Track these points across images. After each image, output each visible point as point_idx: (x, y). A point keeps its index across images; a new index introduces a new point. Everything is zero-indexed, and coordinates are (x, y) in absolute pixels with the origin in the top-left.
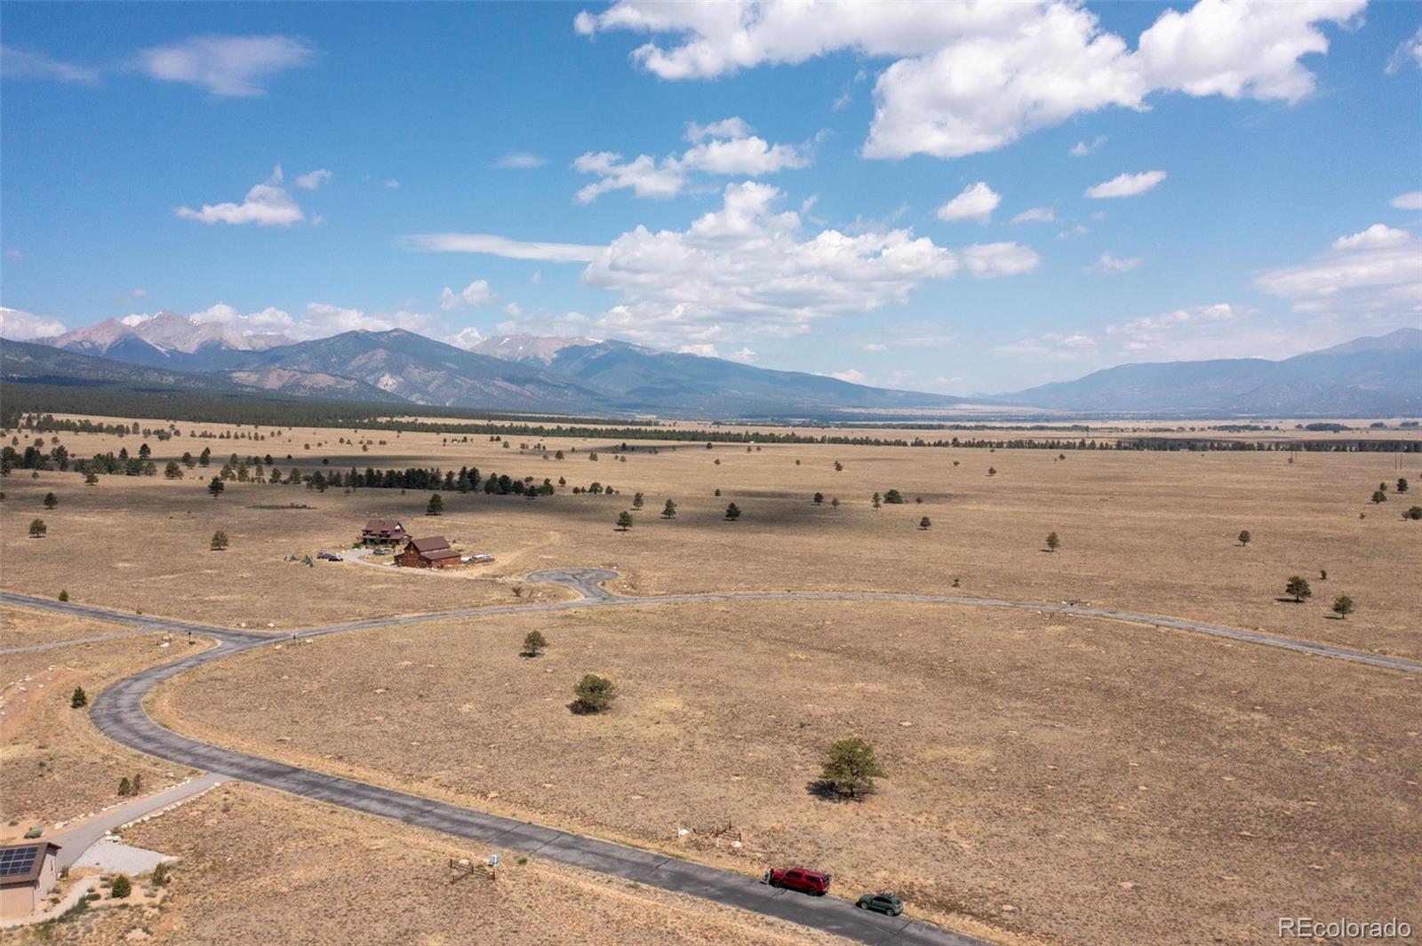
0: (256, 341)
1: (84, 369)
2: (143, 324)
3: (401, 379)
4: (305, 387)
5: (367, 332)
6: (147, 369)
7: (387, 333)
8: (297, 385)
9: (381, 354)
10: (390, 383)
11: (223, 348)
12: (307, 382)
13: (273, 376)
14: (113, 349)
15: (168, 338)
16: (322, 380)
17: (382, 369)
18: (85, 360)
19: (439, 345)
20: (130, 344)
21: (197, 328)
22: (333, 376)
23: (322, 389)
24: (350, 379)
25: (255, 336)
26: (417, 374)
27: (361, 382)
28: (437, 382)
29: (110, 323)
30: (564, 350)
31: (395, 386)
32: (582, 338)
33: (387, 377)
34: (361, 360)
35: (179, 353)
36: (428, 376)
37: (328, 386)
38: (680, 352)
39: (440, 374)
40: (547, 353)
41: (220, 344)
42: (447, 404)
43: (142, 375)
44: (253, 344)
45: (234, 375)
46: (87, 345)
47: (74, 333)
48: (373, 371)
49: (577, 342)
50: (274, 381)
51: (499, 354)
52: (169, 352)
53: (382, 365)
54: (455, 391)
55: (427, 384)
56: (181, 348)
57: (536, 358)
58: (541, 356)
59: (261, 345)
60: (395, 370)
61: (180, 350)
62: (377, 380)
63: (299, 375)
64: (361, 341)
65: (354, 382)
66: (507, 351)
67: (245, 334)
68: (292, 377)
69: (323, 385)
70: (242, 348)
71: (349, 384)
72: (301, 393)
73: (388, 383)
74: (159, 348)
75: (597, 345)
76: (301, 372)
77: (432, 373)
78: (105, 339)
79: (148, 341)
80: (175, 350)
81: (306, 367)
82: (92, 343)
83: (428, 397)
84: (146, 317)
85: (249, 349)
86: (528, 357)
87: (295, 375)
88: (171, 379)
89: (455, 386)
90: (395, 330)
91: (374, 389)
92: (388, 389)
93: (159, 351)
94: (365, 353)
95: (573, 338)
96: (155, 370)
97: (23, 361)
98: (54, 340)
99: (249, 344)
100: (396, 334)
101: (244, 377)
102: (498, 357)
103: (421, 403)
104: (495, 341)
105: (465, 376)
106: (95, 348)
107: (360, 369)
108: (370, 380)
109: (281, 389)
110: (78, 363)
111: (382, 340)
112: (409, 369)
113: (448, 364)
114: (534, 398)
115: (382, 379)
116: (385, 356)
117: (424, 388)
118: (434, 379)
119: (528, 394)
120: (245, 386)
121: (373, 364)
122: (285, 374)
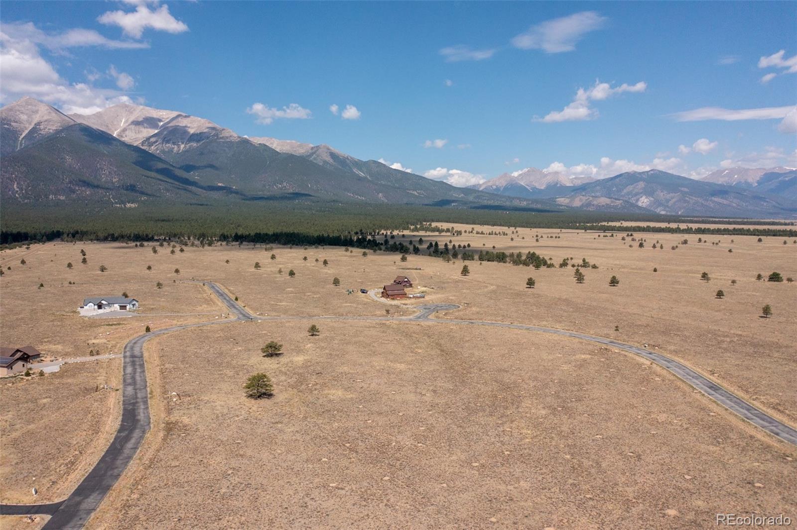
1: (485, 199)
2: (520, 175)
3: (652, 199)
4: (593, 205)
5: (636, 172)
6: (513, 198)
8: (589, 204)
9: (641, 184)
10: (645, 201)
11: (558, 185)
12: (595, 203)
13: (578, 200)
14: (506, 188)
15: (531, 182)
16: (604, 201)
17: (641, 193)
18: (487, 195)
19: (679, 177)
20: (513, 186)
21: (546, 175)
22: (609, 198)
23: (603, 206)
24: (619, 200)
25: (575, 178)
26: (662, 195)
27: (627, 202)
28: (674, 200)
31: (648, 203)
32: (780, 168)
33: (644, 197)
34: (630, 188)
35: (537, 189)
36: (668, 196)
37: (607, 204)
39: (676, 194)
40: (753, 179)
41: (557, 183)
42: (680, 213)
44: (574, 182)
45: (558, 200)
46: (494, 187)
47: (489, 181)
48: (636, 195)
49: (777, 170)
50: (578, 202)
51: (721, 181)
52: (532, 188)
53: (641, 191)
54: (685, 205)
55: (668, 201)
56: (537, 185)
57: (746, 183)
58: (750, 180)
59: (578, 183)
60: (649, 193)
61: (537, 187)
62: (638, 200)
63: (591, 199)
64: (632, 178)
65: (621, 202)
66: (727, 179)
67: (571, 178)
68: (587, 200)
69: (604, 204)
72: (591, 209)
73: (644, 201)
74: (527, 187)
76: (593, 197)
77: (671, 194)
78: (502, 183)
79: (522, 184)
80: (535, 188)
81: (598, 194)
82: (497, 186)
83: (667, 209)
84: (520, 172)
85: (572, 185)
86: (740, 182)
87: (589, 199)
88: (525, 203)
89: (685, 201)
90: (652, 170)
91: (634, 206)
92: (644, 205)
93: (527, 189)
94: (632, 184)
96: (520, 199)
97: (460, 196)
98: (480, 185)
99: (572, 182)
100: (652, 172)
101: (562, 201)
102: (720, 183)
103: (663, 213)
104: (720, 172)
105: (692, 196)
106: (498, 189)
107: (628, 194)
108: (633, 200)
109: (580, 207)
110: (484, 196)
111: (644, 176)
112: (657, 193)
113: (682, 189)
114: (739, 207)
115: (640, 199)
116: (643, 186)
117: (665, 204)
118: (672, 198)
119: (734, 205)
120: (562, 206)
121: (636, 190)
122: (584, 198)
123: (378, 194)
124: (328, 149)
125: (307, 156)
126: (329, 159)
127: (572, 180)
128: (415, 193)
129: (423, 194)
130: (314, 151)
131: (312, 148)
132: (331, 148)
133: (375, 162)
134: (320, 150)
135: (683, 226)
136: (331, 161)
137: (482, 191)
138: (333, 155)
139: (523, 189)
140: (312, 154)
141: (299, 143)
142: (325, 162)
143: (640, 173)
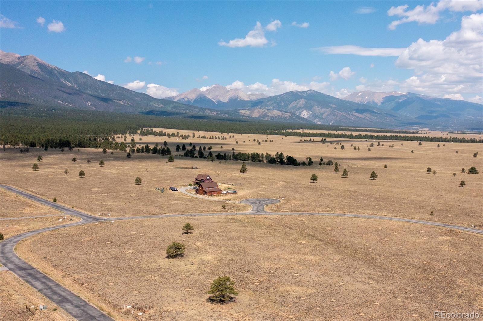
0: (251, 96)
1: (182, 110)
2: (207, 90)
3: (311, 112)
4: (268, 116)
5: (298, 91)
6: (205, 109)
7: (306, 91)
8: (265, 115)
9: (303, 101)
10: (306, 114)
11: (238, 100)
12: (270, 114)
13: (256, 111)
14: (196, 101)
15: (217, 96)
16: (276, 113)
17: (303, 108)
19: (329, 97)
20: (202, 99)
21: (229, 91)
22: (280, 111)
23: (276, 117)
24: (288, 113)
25: (251, 94)
26: (318, 110)
27: (293, 114)
28: (327, 114)
29: (195, 89)
30: (387, 97)
31: (308, 116)
32: (395, 92)
33: (305, 111)
34: (294, 104)
35: (221, 102)
36: (322, 111)
37: (279, 116)
38: (443, 98)
39: (328, 109)
40: (379, 99)
41: (237, 98)
42: (331, 124)
43: (204, 112)
44: (251, 98)
45: (240, 111)
46: (186, 99)
47: (182, 95)
48: (299, 109)
50: (256, 113)
51: (357, 100)
52: (217, 102)
53: (303, 106)
54: (334, 118)
55: (322, 114)
56: (222, 100)
57: (374, 102)
58: (376, 101)
59: (254, 98)
60: (308, 108)
61: (221, 101)
62: (300, 113)
63: (267, 111)
64: (295, 96)
65: (289, 114)
66: (360, 99)
67: (248, 94)
68: (263, 112)
69: (277, 115)
70: (246, 100)
71: (287, 115)
72: (266, 119)
73: (305, 114)
74: (213, 100)
75: (403, 95)
76: (267, 109)
77: (324, 109)
78: (192, 97)
79: (209, 97)
80: (220, 101)
81: (271, 108)
82: (188, 99)
83: (322, 121)
84: (208, 88)
85: (249, 100)
86: (370, 102)
87: (265, 111)
88: (215, 113)
89: (335, 115)
90: (309, 90)
91: (299, 117)
92: (305, 117)
93: (214, 102)
94: (296, 101)
95: (391, 92)
96: (209, 109)
97: (160, 106)
98: (174, 98)
99: (249, 98)
100: (310, 92)
101: (245, 112)
102: (356, 102)
103: (319, 123)
104: (355, 94)
105: (339, 111)
106: (189, 101)
107: (293, 108)
108: (297, 113)
109: (259, 117)
110: (180, 107)
111: (304, 95)
112: (314, 108)
113: (332, 105)
114: (371, 120)
115: (302, 112)
116: (304, 102)
117: (320, 117)
118: (325, 112)
119: (368, 118)
120: (244, 116)
121: (299, 106)
122: (261, 111)
123: (87, 102)
124: (35, 60)
125: (15, 65)
126: (36, 69)
127: (249, 96)
128: (121, 102)
129: (128, 104)
130: (20, 60)
131: (19, 58)
132: (38, 59)
133: (82, 74)
134: (27, 61)
135: (355, 134)
136: (39, 70)
137: (176, 102)
138: (41, 66)
139: (209, 101)
140: (19, 64)
141: (5, 53)
142: (32, 71)
143: (301, 92)
